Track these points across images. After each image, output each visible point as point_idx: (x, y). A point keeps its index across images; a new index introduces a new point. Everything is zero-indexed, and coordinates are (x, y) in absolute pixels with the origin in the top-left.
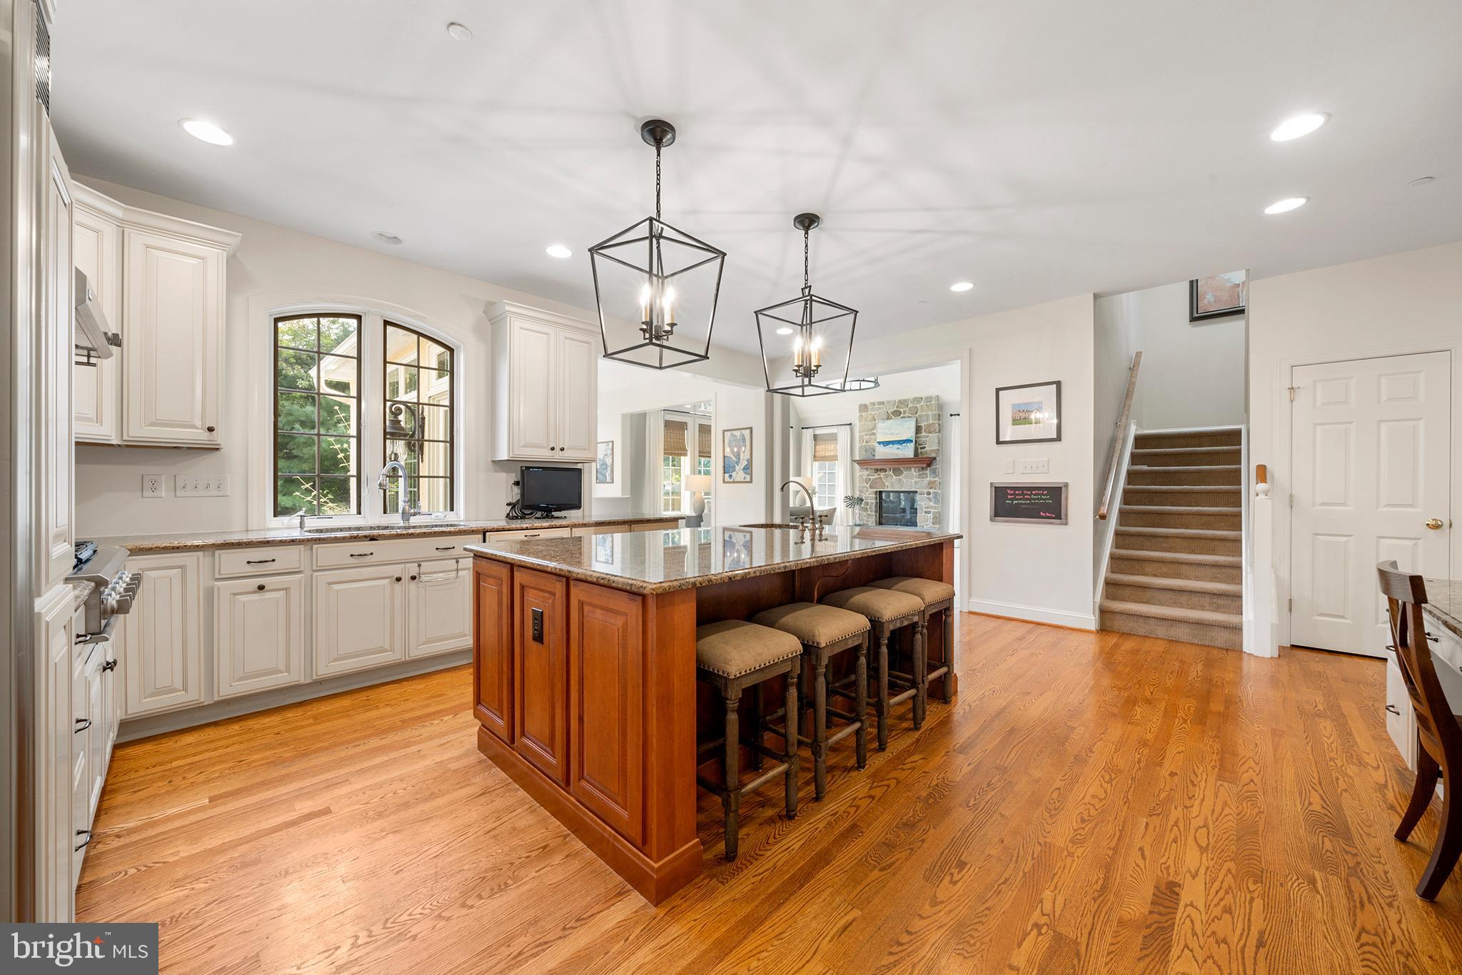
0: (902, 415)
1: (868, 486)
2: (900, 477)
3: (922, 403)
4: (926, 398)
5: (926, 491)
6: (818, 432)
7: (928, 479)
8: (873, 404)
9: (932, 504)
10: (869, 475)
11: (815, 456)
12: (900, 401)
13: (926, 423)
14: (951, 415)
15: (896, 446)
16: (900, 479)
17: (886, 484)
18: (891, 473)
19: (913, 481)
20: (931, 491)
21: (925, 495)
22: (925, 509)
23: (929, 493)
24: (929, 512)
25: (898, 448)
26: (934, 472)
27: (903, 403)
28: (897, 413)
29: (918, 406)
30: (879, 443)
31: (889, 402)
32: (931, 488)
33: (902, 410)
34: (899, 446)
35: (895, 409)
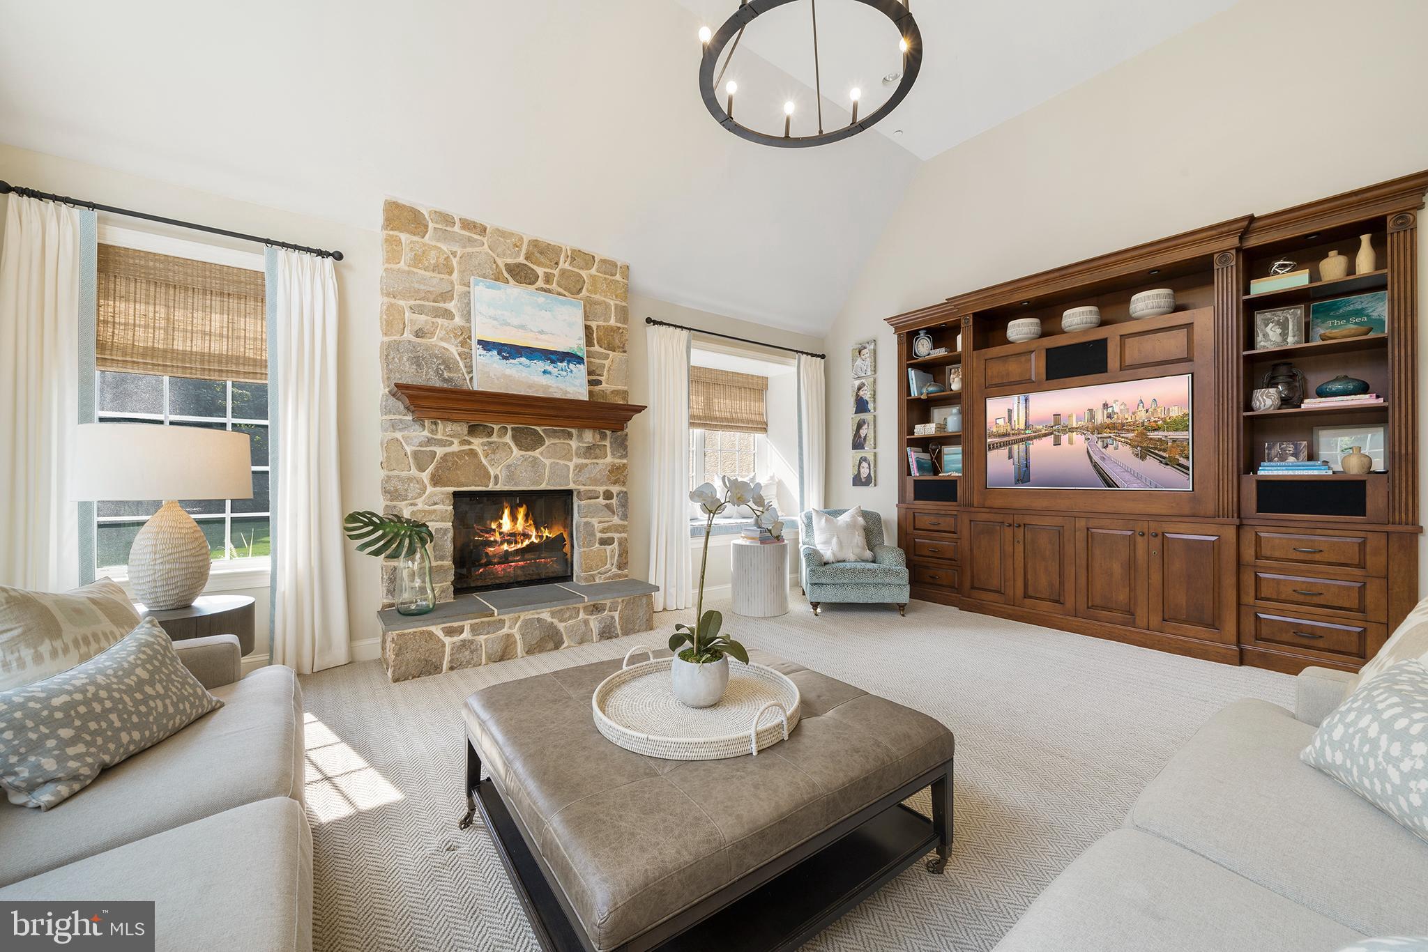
0: (540, 283)
1: (425, 476)
2: (537, 453)
3: (593, 271)
4: (604, 261)
5: (601, 489)
7: (609, 459)
8: (447, 219)
9: (616, 520)
10: (429, 442)
11: (101, 346)
12: (535, 243)
13: (601, 323)
14: (649, 321)
15: (540, 365)
16: (535, 459)
17: (492, 472)
18: (508, 439)
19: (572, 465)
20: (615, 489)
21: (601, 500)
22: (599, 535)
23: (608, 495)
24: (608, 542)
25: (545, 372)
26: (622, 445)
27: (542, 250)
28: (521, 274)
29: (584, 273)
30: (486, 345)
31: (503, 234)
32: (615, 483)
33: (540, 271)
34: (549, 367)
35: (522, 260)
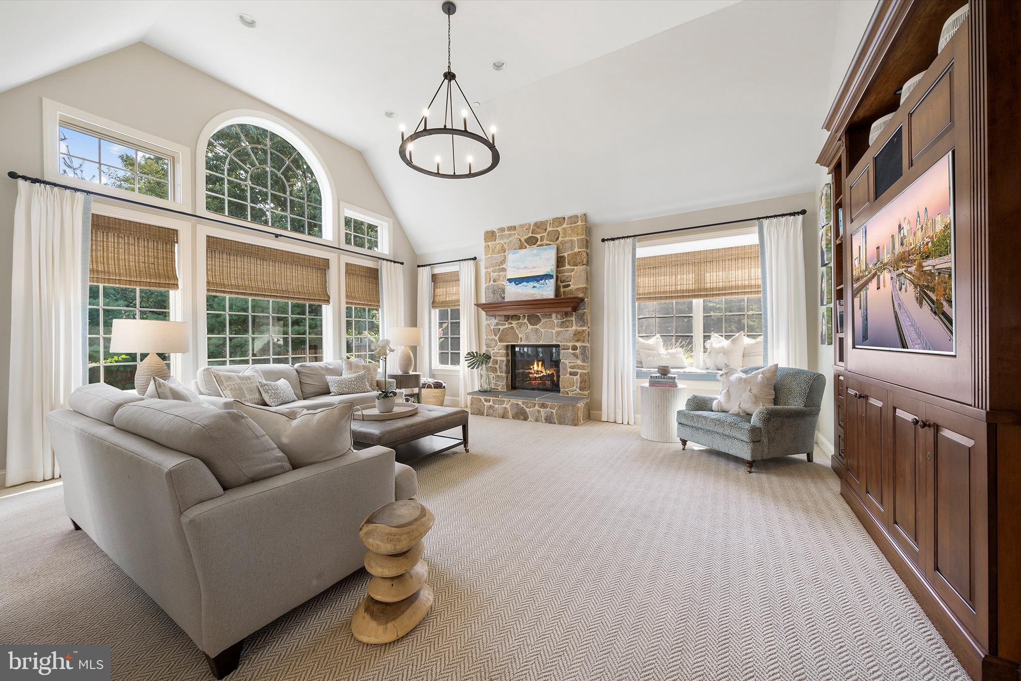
0: (539, 243)
1: (497, 338)
2: (538, 327)
3: (565, 226)
4: (570, 218)
5: (570, 344)
6: (438, 270)
7: (574, 328)
8: (502, 230)
9: (579, 362)
10: (497, 324)
11: (433, 302)
12: (536, 224)
13: (569, 252)
14: (603, 240)
16: (537, 329)
17: (520, 336)
18: (526, 321)
19: (554, 331)
20: (578, 344)
21: (570, 351)
22: (569, 370)
23: (575, 348)
24: (575, 374)
25: (534, 287)
26: (582, 319)
27: (540, 226)
28: (532, 241)
29: (559, 229)
30: (510, 280)
31: (522, 226)
32: (578, 341)
33: (538, 236)
34: (536, 284)
35: (530, 235)
